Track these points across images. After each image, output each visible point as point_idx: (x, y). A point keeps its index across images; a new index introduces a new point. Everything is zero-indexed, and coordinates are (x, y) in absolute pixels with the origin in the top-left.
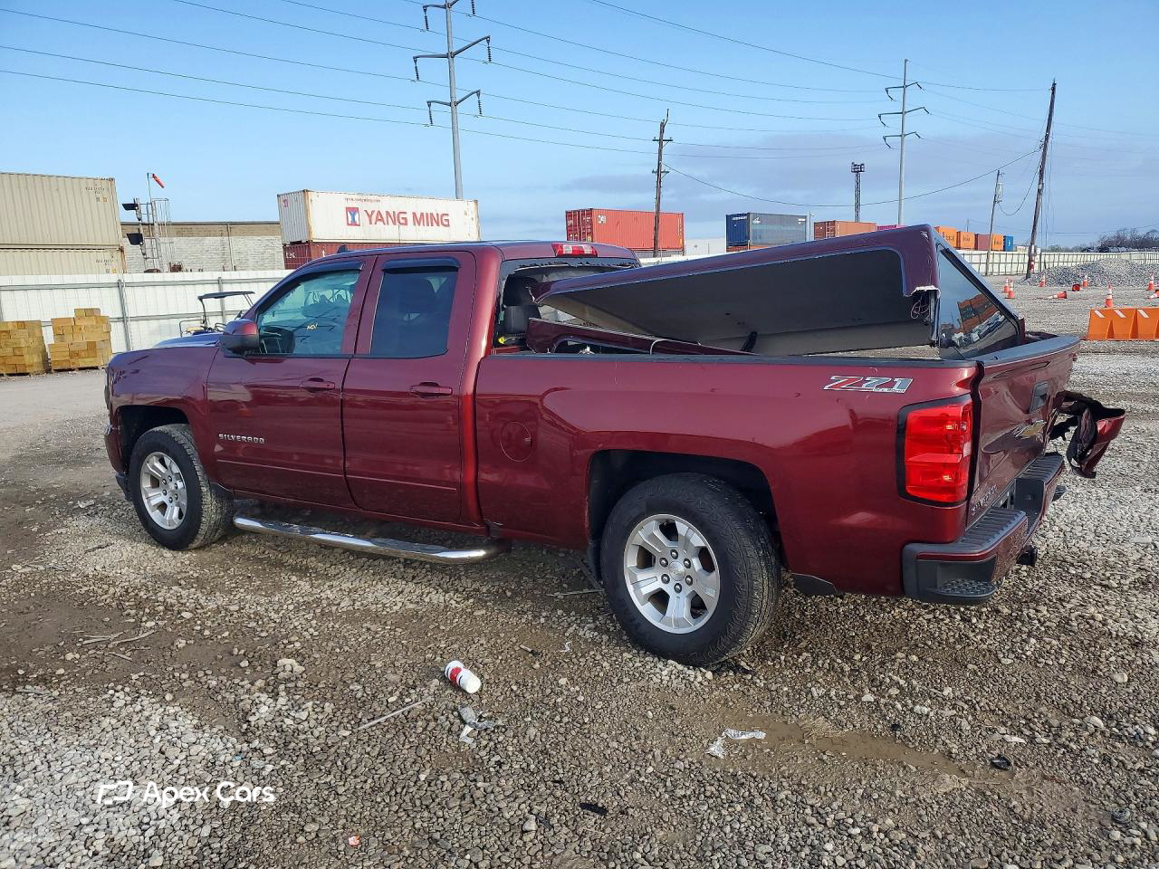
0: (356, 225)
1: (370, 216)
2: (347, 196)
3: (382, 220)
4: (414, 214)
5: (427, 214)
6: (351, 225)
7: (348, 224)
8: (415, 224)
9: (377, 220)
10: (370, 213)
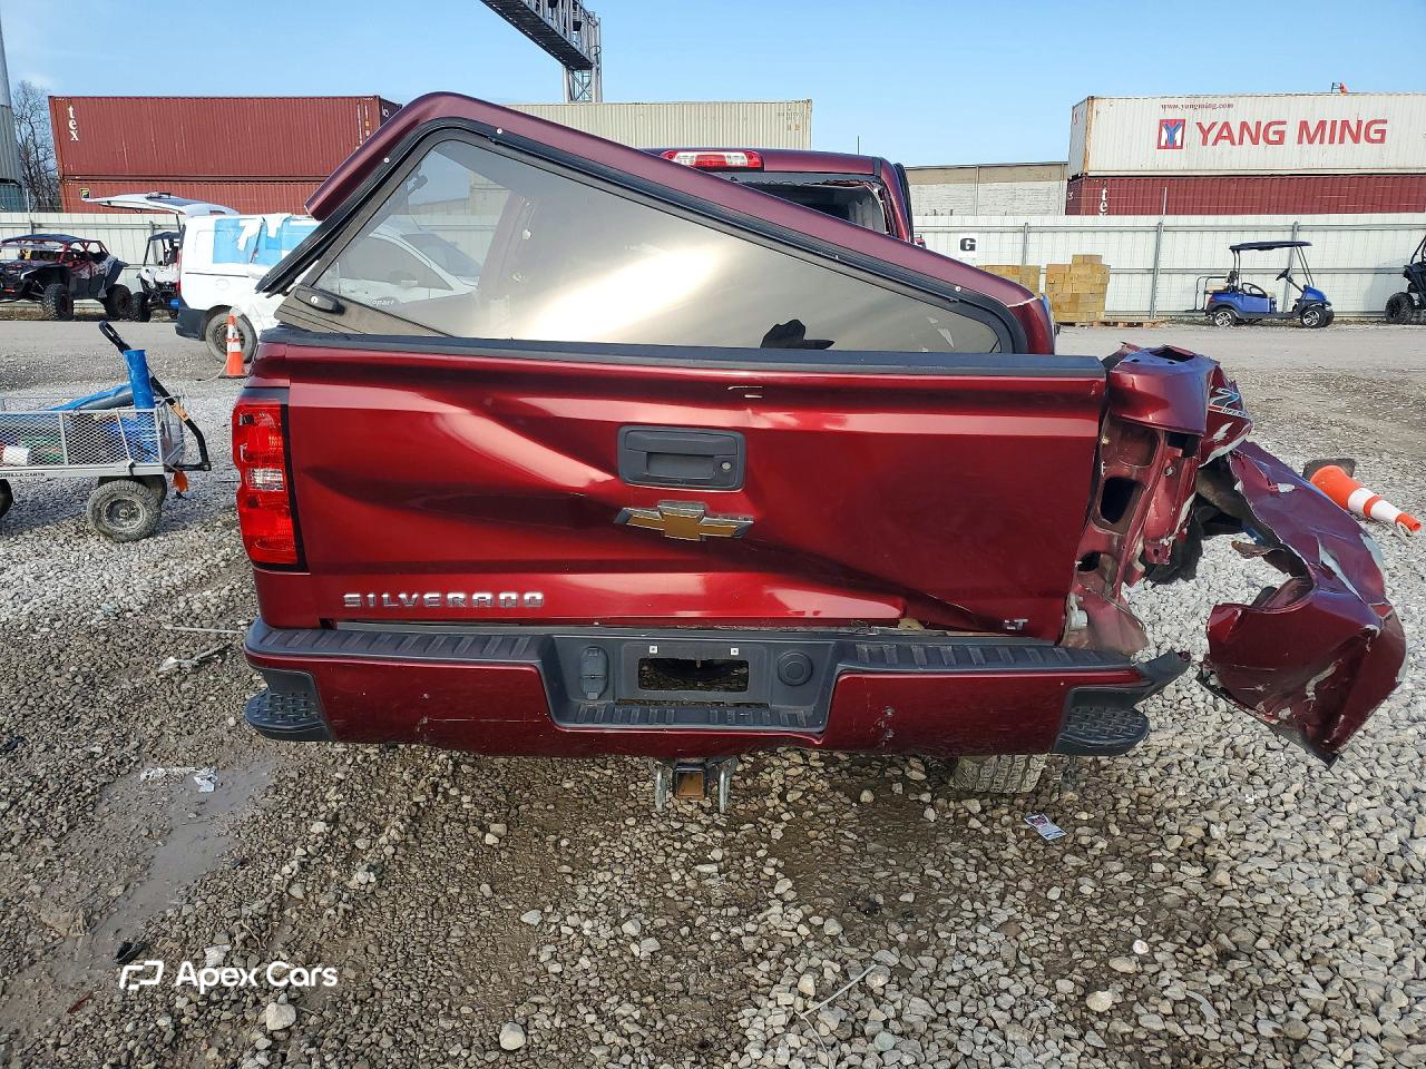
0: (1174, 147)
1: (1205, 133)
2: (1166, 102)
3: (1230, 137)
4: (1304, 125)
5: (1334, 123)
6: (1165, 148)
7: (1159, 147)
8: (1300, 142)
9: (1219, 137)
10: (1206, 127)
